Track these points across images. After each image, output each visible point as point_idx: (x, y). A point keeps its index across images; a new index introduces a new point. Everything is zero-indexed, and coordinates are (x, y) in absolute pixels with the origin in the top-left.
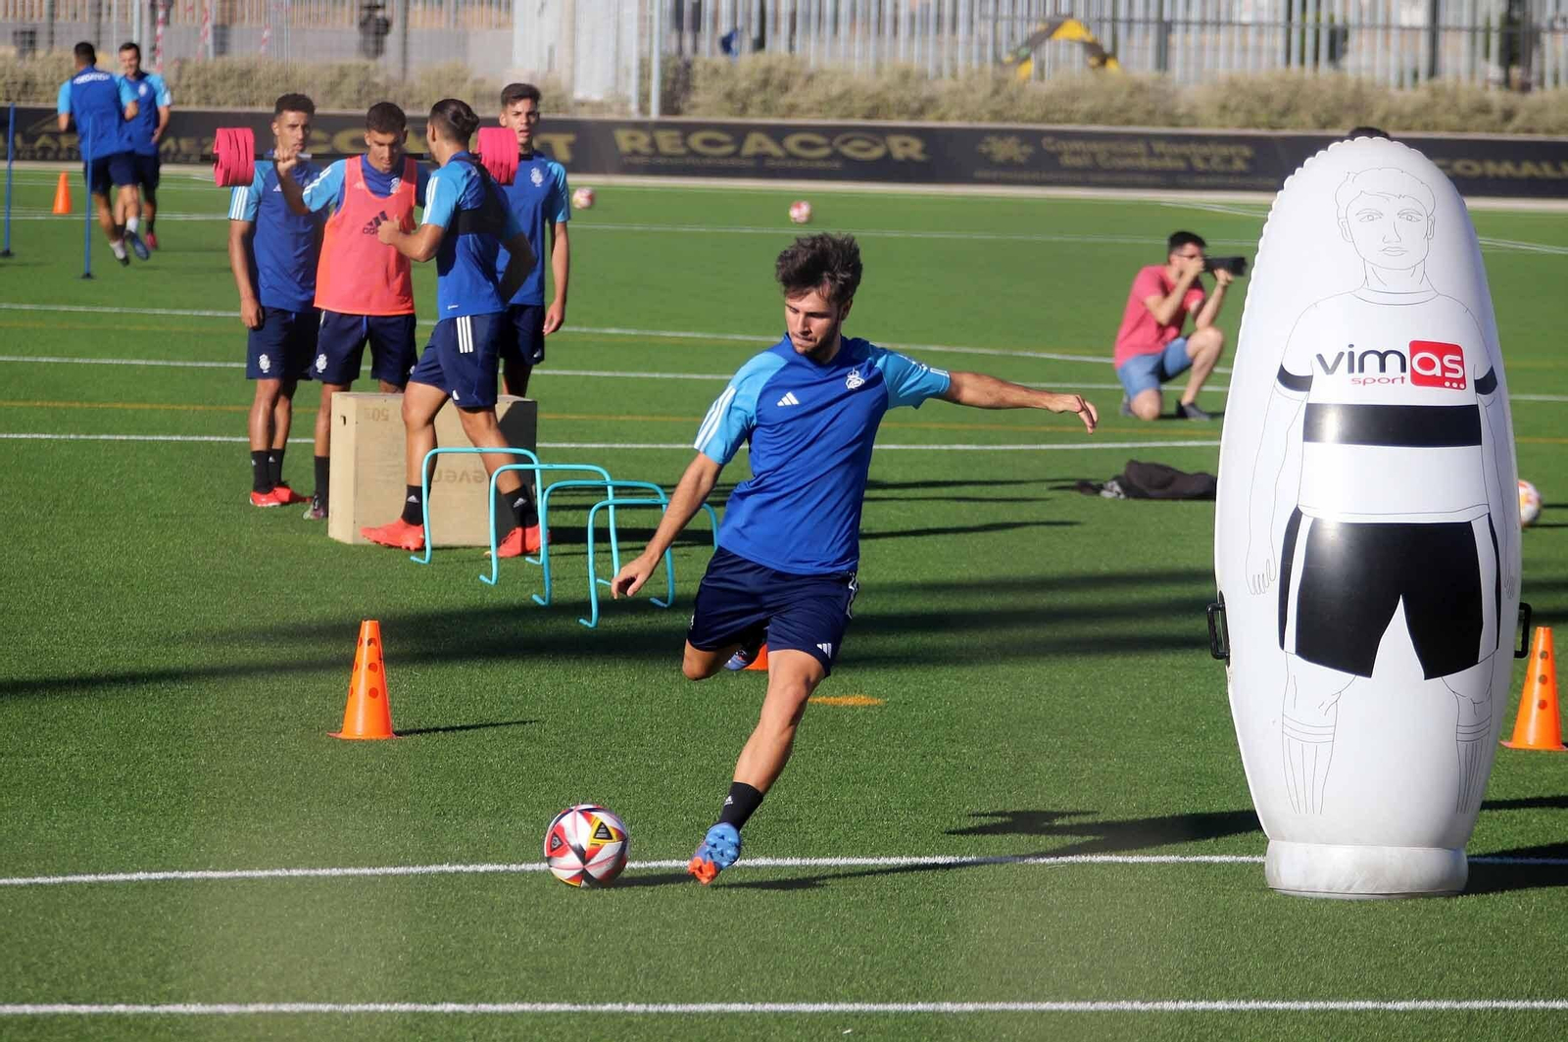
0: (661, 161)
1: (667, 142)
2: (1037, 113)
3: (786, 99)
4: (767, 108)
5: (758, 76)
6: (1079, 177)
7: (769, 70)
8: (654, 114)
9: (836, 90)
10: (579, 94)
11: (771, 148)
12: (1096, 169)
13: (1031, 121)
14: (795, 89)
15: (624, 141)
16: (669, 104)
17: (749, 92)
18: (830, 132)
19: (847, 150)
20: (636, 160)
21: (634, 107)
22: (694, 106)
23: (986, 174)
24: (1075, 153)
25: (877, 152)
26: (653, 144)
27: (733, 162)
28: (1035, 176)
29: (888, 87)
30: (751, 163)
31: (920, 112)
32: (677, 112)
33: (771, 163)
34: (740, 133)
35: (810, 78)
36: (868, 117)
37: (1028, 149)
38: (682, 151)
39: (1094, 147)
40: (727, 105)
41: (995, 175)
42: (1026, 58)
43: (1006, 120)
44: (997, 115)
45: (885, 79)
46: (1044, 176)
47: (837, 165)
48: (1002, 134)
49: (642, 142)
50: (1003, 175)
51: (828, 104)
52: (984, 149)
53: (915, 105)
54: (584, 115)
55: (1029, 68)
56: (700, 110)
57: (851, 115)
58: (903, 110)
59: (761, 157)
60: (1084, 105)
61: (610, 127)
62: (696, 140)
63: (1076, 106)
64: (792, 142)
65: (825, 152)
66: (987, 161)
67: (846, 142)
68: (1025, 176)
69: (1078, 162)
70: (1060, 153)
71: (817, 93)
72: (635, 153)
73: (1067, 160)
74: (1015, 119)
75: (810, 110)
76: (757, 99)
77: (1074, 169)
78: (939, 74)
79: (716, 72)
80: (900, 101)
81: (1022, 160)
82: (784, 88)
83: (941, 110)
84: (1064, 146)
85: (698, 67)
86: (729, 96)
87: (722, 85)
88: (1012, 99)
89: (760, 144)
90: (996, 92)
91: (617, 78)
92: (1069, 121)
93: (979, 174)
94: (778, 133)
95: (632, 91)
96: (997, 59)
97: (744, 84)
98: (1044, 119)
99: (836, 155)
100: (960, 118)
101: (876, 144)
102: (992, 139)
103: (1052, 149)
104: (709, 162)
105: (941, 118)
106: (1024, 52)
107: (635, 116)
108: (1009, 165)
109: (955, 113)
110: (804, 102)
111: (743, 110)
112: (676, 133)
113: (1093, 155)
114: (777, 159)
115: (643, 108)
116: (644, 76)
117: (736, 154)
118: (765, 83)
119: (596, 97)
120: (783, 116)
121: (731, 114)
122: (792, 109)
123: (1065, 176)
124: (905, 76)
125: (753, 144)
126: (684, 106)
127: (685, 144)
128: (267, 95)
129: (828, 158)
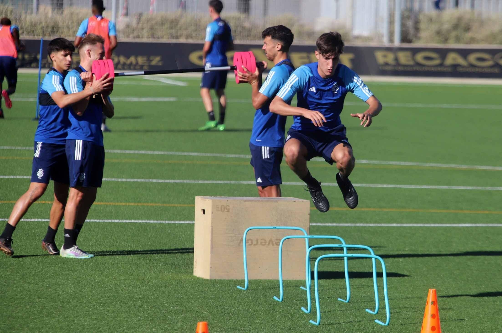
0: (400, 68)
1: (404, 58)
3: (469, 35)
4: (458, 39)
5: (454, 22)
7: (460, 19)
8: (397, 43)
9: (496, 29)
10: (356, 32)
11: (460, 61)
14: (474, 29)
15: (380, 57)
16: (405, 38)
17: (449, 31)
18: (493, 52)
19: (501, 62)
20: (388, 68)
21: (385, 39)
22: (419, 38)
26: (396, 59)
27: (439, 69)
30: (449, 70)
32: (410, 41)
33: (460, 69)
34: (443, 53)
35: (482, 23)
38: (412, 63)
40: (437, 38)
47: (496, 70)
49: (390, 58)
51: (492, 37)
54: (358, 44)
56: (423, 41)
59: (455, 66)
61: (371, 50)
62: (419, 57)
64: (472, 58)
65: (490, 63)
71: (485, 32)
72: (387, 64)
75: (482, 40)
76: (453, 34)
79: (431, 20)
82: (467, 29)
85: (421, 17)
86: (439, 33)
87: (434, 27)
89: (454, 59)
91: (376, 24)
94: (464, 53)
95: (384, 29)
97: (446, 26)
99: (496, 65)
104: (426, 69)
107: (386, 43)
110: (479, 36)
111: (446, 40)
112: (408, 54)
114: (463, 67)
115: (391, 40)
116: (391, 22)
117: (441, 65)
118: (456, 27)
119: (365, 33)
120: (467, 43)
121: (438, 43)
122: (473, 40)
125: (451, 59)
126: (414, 39)
127: (414, 59)
128: (185, 33)
129: (492, 67)
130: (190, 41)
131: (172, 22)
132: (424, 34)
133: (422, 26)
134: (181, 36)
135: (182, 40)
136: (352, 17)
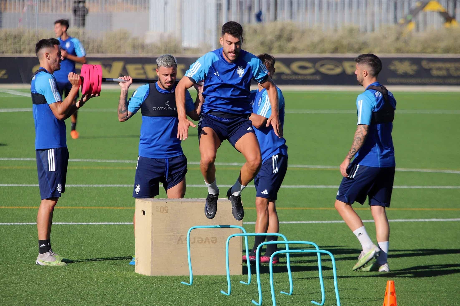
2: (419, 48)
3: (291, 45)
4: (281, 49)
5: (277, 33)
6: (441, 81)
7: (282, 30)
9: (316, 39)
10: (186, 44)
12: (450, 76)
13: (415, 53)
14: (295, 39)
17: (272, 42)
18: (314, 61)
19: (323, 70)
24: (439, 69)
25: (338, 71)
28: (419, 80)
31: (360, 49)
33: (284, 77)
35: (303, 33)
37: (415, 67)
39: (448, 65)
41: (397, 80)
42: (410, 21)
43: (402, 52)
44: (399, 50)
45: (340, 33)
46: (424, 81)
47: (318, 77)
48: (401, 60)
51: (313, 47)
52: (392, 68)
53: (356, 46)
55: (412, 26)
57: (323, 51)
58: (350, 48)
60: (443, 45)
63: (438, 44)
64: (295, 66)
65: (311, 71)
66: (394, 73)
67: (322, 66)
68: (414, 81)
69: (440, 73)
70: (431, 69)
71: (307, 41)
73: (435, 73)
74: (408, 52)
75: (304, 50)
76: (276, 45)
77: (438, 77)
78: (366, 30)
79: (255, 31)
80: (349, 44)
81: (411, 73)
82: (290, 39)
83: (370, 49)
84: (433, 65)
86: (263, 43)
87: (259, 38)
88: (406, 42)
90: (398, 39)
91: (204, 35)
92: (435, 52)
94: (287, 62)
96: (396, 21)
97: (270, 37)
98: (423, 51)
99: (317, 72)
101: (337, 66)
102: (397, 63)
103: (427, 67)
106: (409, 17)
108: (405, 75)
109: (377, 50)
110: (300, 46)
113: (448, 70)
114: (287, 75)
118: (279, 37)
120: (289, 53)
122: (294, 50)
123: (435, 80)
124: (351, 31)
129: (313, 74)
131: (15, 37)
134: (25, 49)
135: (26, 55)
136: (181, 30)
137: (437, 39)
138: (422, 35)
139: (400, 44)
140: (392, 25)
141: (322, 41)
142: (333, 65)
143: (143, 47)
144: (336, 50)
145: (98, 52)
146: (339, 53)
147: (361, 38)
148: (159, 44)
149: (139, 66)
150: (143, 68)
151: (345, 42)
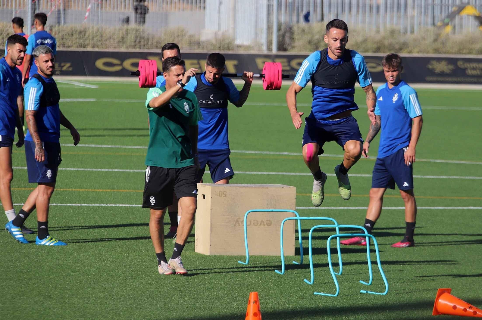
2: (456, 49)
6: (475, 80)
8: (274, 51)
10: (238, 42)
13: (451, 53)
15: (260, 64)
16: (281, 47)
21: (264, 48)
22: (293, 47)
23: (431, 79)
24: (474, 69)
28: (455, 79)
29: (384, 38)
32: (285, 50)
36: (375, 52)
37: (451, 67)
38: (288, 68)
40: (309, 46)
41: (435, 79)
42: (447, 24)
43: (440, 53)
44: (436, 51)
46: (459, 79)
48: (439, 60)
50: (439, 79)
52: (430, 67)
54: (241, 52)
55: (449, 29)
56: (296, 49)
60: (478, 46)
61: (253, 57)
62: (294, 63)
63: (473, 46)
66: (432, 73)
68: (450, 79)
69: (474, 72)
70: (466, 69)
73: (469, 72)
74: (445, 53)
77: (473, 76)
78: (405, 32)
79: (303, 31)
80: (390, 45)
81: (448, 72)
83: (410, 49)
84: (468, 65)
86: (310, 42)
87: (307, 37)
88: (443, 43)
90: (435, 40)
91: (256, 34)
92: (470, 53)
93: (428, 78)
95: (263, 40)
96: (434, 24)
97: (317, 37)
98: (459, 52)
100: (418, 52)
102: (434, 62)
103: (462, 67)
105: (410, 52)
106: (447, 21)
107: (265, 52)
108: (442, 74)
109: (416, 50)
112: (285, 60)
115: (269, 49)
116: (270, 33)
119: (246, 43)
124: (392, 32)
126: (289, 48)
127: (289, 65)
128: (91, 42)
130: (96, 50)
131: (80, 32)
132: (297, 43)
133: (296, 37)
134: (88, 44)
135: (89, 49)
136: (234, 28)
137: (473, 41)
138: (458, 37)
139: (438, 45)
140: (431, 28)
141: (365, 41)
142: (376, 63)
143: (199, 44)
144: (378, 50)
145: (157, 47)
146: (380, 52)
147: (402, 39)
148: (214, 42)
149: (195, 61)
150: (199, 63)
151: (386, 43)
